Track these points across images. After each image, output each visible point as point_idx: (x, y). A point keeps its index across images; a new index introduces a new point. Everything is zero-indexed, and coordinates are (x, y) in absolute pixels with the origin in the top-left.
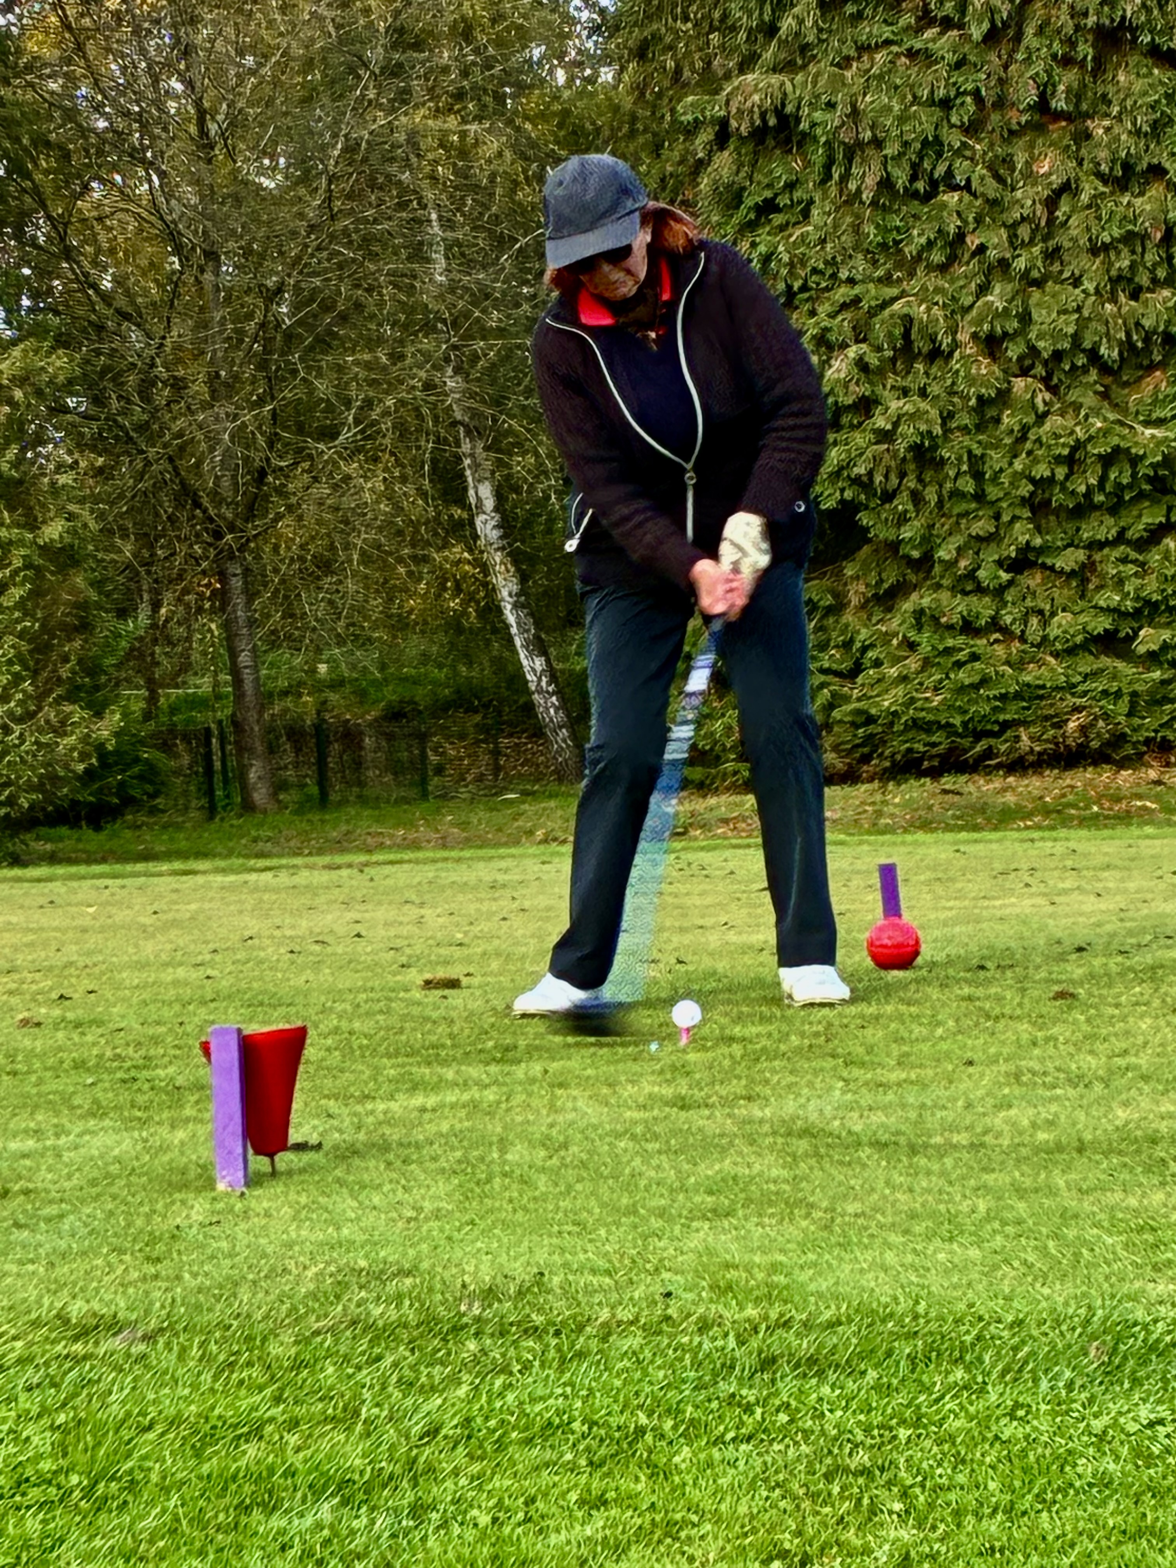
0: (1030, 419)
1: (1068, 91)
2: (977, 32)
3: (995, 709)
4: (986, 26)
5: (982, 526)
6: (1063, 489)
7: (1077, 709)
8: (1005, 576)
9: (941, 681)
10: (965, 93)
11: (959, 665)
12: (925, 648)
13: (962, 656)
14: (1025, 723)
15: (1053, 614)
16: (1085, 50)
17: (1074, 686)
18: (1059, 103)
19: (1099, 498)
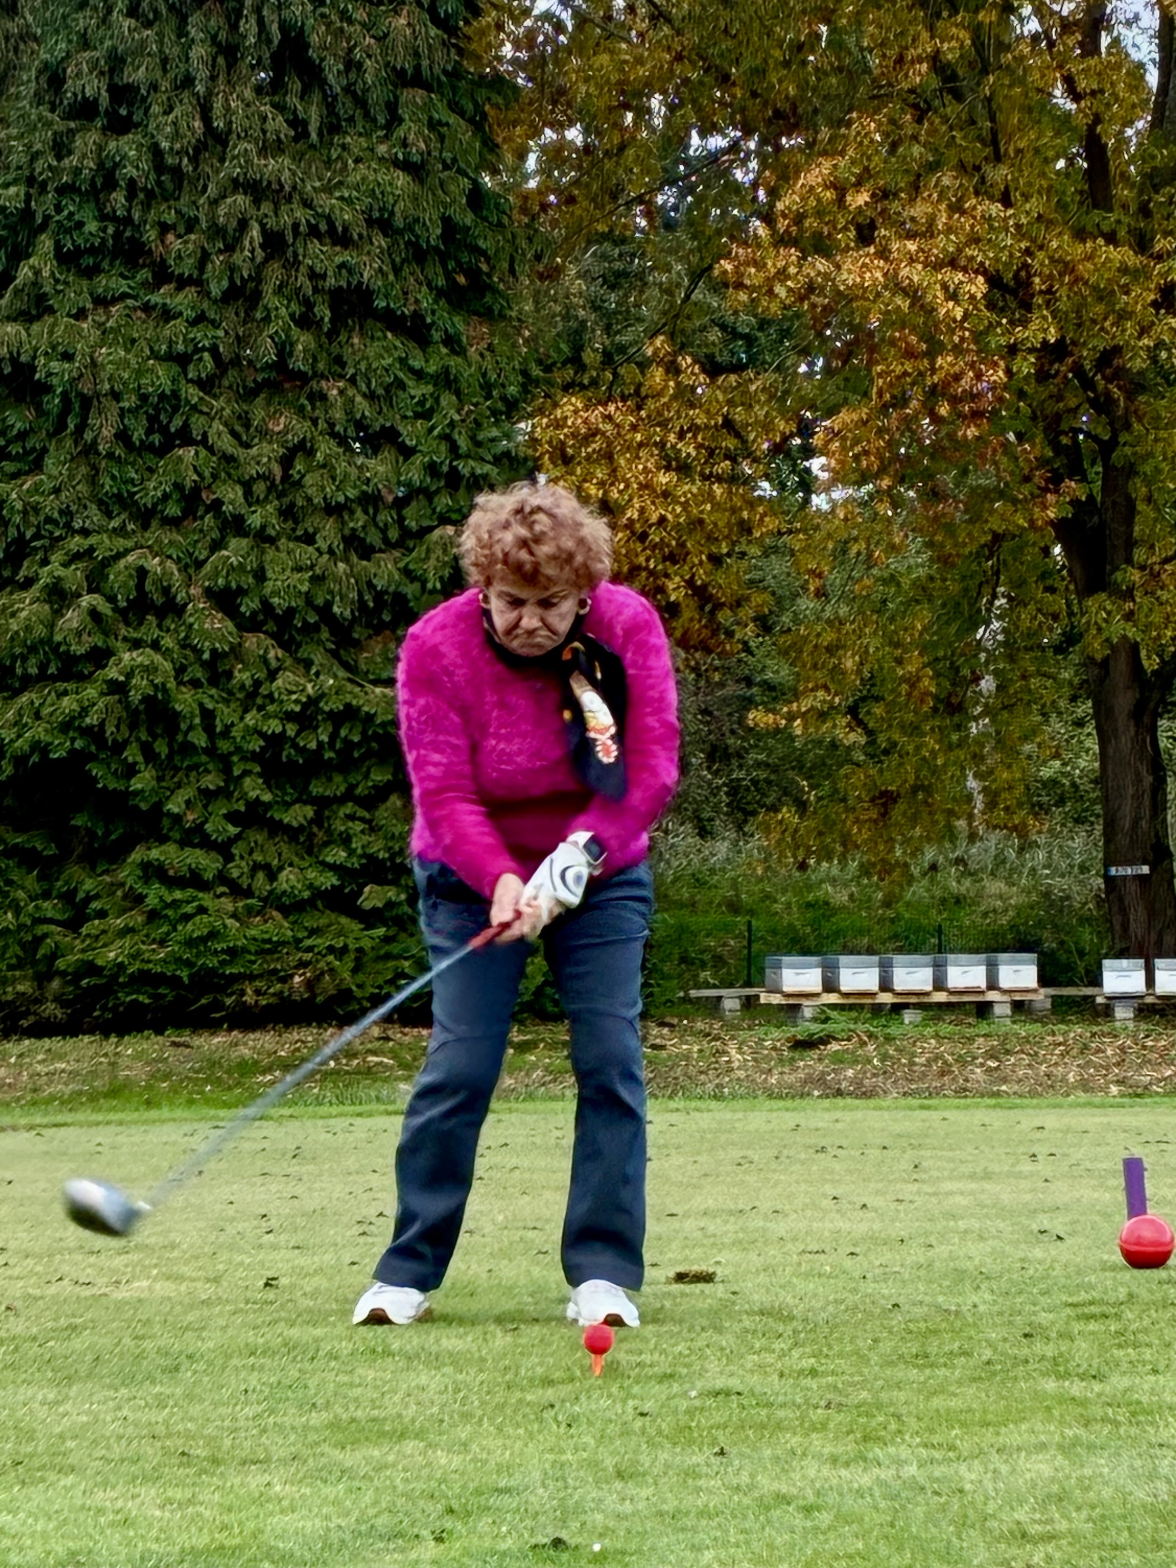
0: (261, 675)
1: (305, 350)
2: (216, 290)
3: (223, 963)
4: (225, 284)
5: (212, 781)
6: (295, 746)
7: (303, 964)
8: (233, 830)
9: (168, 934)
10: (204, 349)
11: (187, 918)
12: (152, 901)
13: (189, 909)
14: (252, 978)
15: (281, 868)
16: (323, 312)
17: (298, 941)
18: (298, 363)
19: (329, 755)
